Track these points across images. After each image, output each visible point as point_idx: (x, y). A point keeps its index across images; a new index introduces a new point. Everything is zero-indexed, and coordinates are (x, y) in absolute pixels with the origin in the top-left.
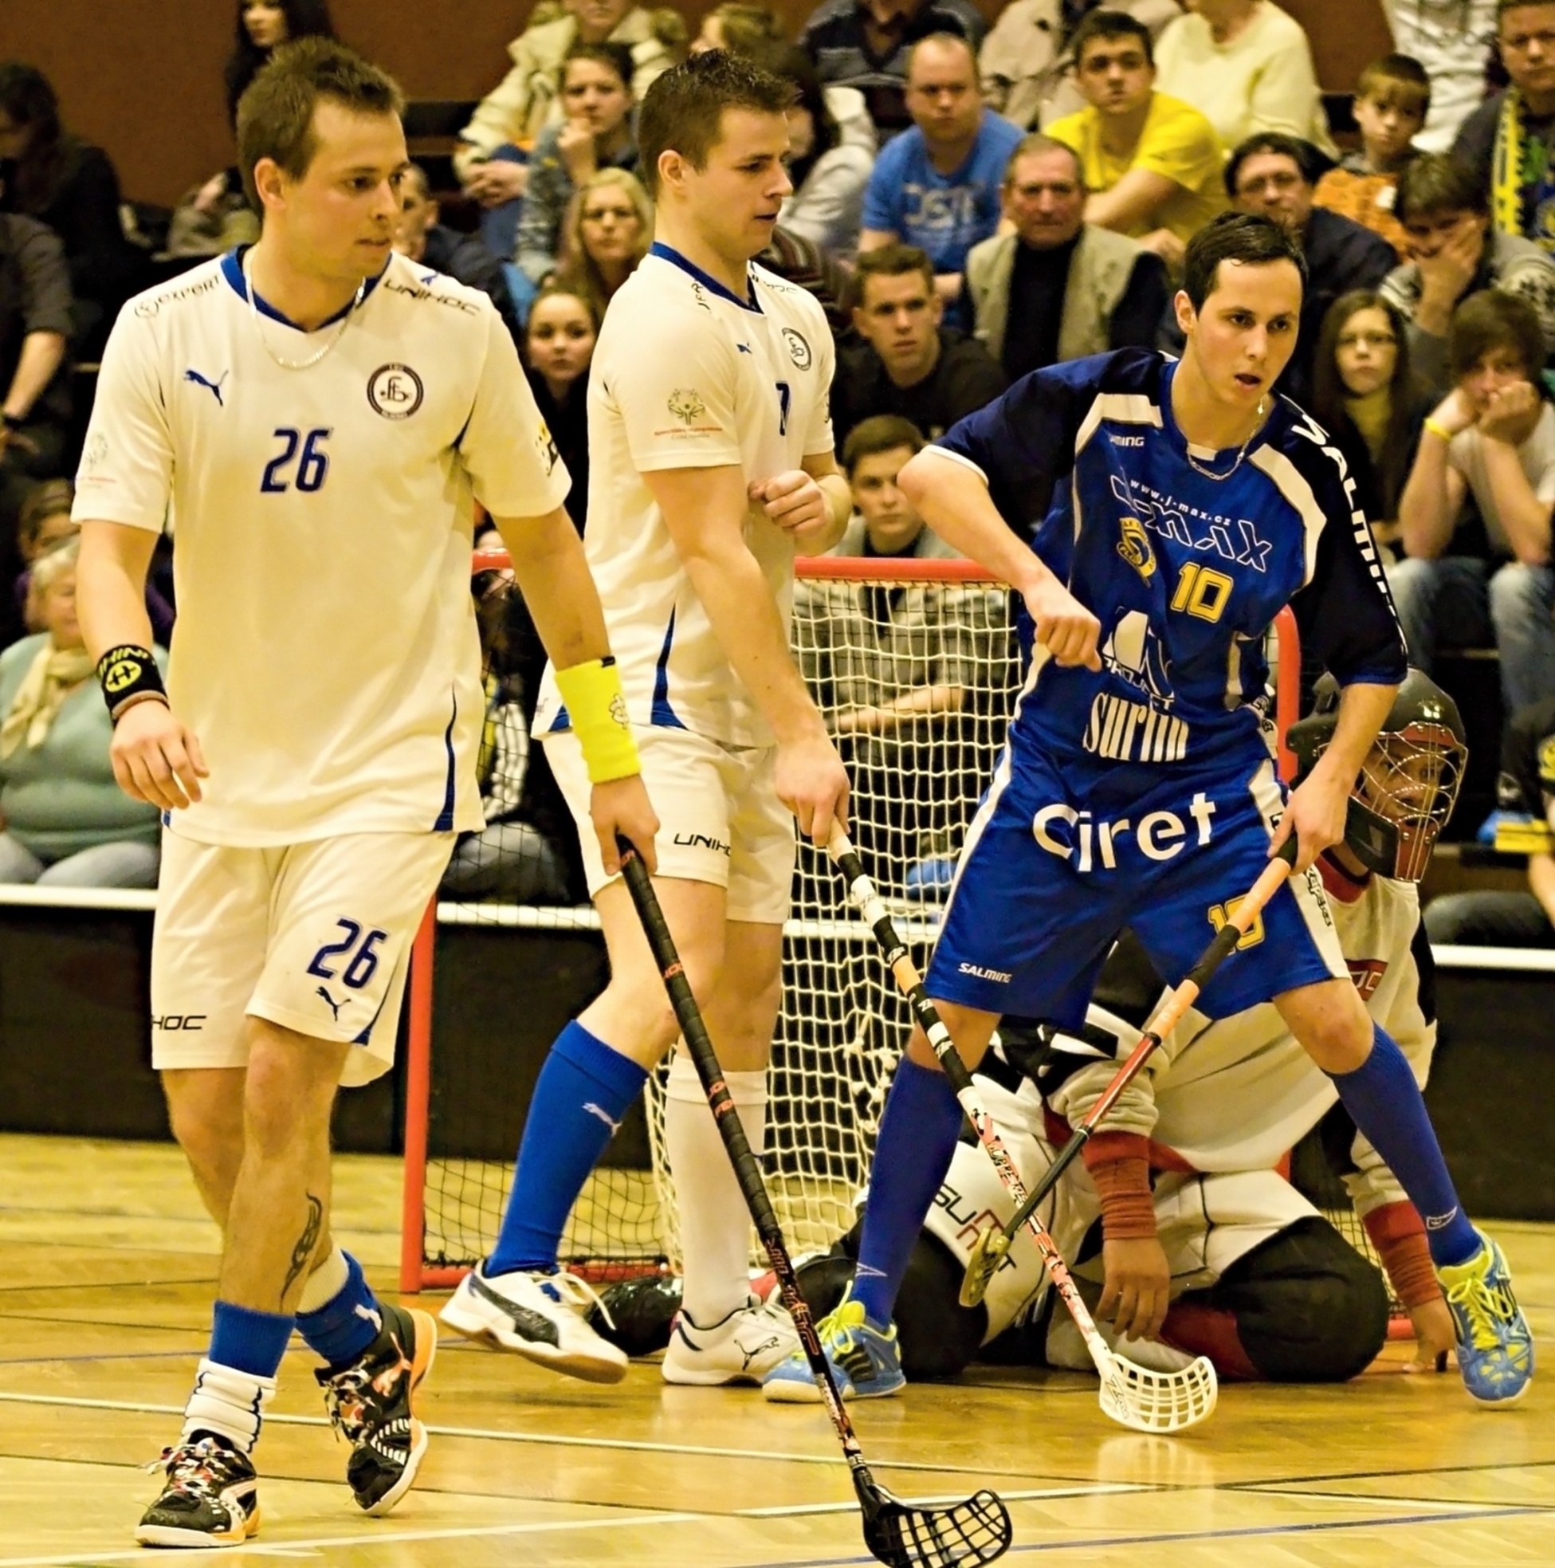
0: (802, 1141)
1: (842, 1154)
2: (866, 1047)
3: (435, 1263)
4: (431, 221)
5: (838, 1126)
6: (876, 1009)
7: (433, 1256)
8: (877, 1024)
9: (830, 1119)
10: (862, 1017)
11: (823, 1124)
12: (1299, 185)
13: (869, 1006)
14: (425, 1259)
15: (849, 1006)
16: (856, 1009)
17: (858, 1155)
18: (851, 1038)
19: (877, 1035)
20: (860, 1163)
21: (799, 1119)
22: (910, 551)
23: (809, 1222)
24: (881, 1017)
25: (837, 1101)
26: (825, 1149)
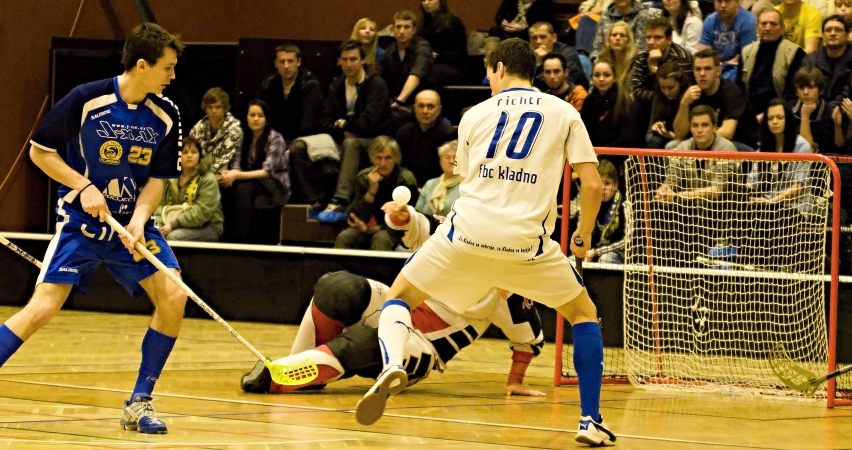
0: (676, 336)
1: (689, 342)
2: (699, 307)
3: (565, 376)
4: (554, 40)
5: (688, 333)
6: (702, 295)
7: (565, 374)
8: (702, 300)
9: (685, 330)
10: (697, 298)
11: (683, 331)
12: (844, 33)
13: (700, 295)
14: (562, 375)
15: (693, 294)
16: (696, 295)
17: (694, 342)
18: (693, 304)
19: (702, 303)
20: (694, 344)
21: (676, 329)
22: (709, 149)
23: (677, 363)
24: (703, 298)
25: (688, 324)
26: (683, 340)
